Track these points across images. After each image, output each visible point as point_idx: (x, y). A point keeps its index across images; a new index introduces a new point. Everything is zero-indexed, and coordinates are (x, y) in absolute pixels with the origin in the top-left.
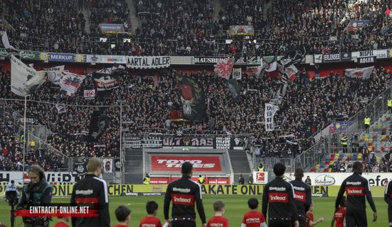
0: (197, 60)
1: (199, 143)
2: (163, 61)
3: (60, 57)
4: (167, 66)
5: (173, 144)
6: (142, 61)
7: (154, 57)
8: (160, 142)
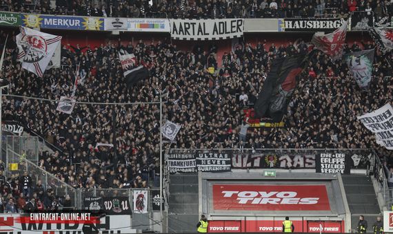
0: (289, 25)
1: (293, 163)
2: (232, 27)
3: (60, 22)
4: (239, 34)
5: (249, 165)
6: (196, 27)
7: (217, 21)
8: (227, 163)
